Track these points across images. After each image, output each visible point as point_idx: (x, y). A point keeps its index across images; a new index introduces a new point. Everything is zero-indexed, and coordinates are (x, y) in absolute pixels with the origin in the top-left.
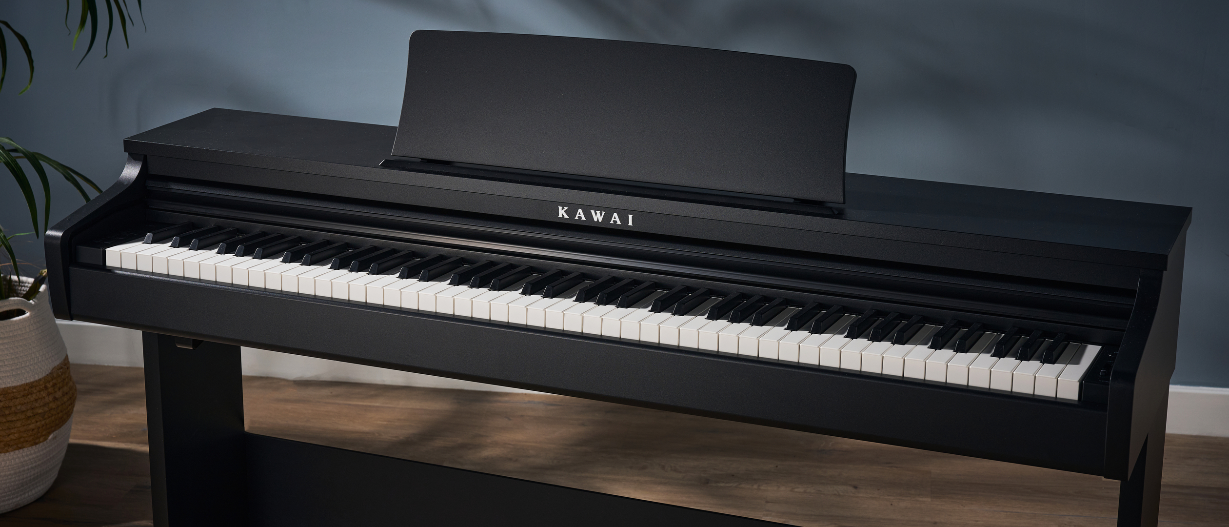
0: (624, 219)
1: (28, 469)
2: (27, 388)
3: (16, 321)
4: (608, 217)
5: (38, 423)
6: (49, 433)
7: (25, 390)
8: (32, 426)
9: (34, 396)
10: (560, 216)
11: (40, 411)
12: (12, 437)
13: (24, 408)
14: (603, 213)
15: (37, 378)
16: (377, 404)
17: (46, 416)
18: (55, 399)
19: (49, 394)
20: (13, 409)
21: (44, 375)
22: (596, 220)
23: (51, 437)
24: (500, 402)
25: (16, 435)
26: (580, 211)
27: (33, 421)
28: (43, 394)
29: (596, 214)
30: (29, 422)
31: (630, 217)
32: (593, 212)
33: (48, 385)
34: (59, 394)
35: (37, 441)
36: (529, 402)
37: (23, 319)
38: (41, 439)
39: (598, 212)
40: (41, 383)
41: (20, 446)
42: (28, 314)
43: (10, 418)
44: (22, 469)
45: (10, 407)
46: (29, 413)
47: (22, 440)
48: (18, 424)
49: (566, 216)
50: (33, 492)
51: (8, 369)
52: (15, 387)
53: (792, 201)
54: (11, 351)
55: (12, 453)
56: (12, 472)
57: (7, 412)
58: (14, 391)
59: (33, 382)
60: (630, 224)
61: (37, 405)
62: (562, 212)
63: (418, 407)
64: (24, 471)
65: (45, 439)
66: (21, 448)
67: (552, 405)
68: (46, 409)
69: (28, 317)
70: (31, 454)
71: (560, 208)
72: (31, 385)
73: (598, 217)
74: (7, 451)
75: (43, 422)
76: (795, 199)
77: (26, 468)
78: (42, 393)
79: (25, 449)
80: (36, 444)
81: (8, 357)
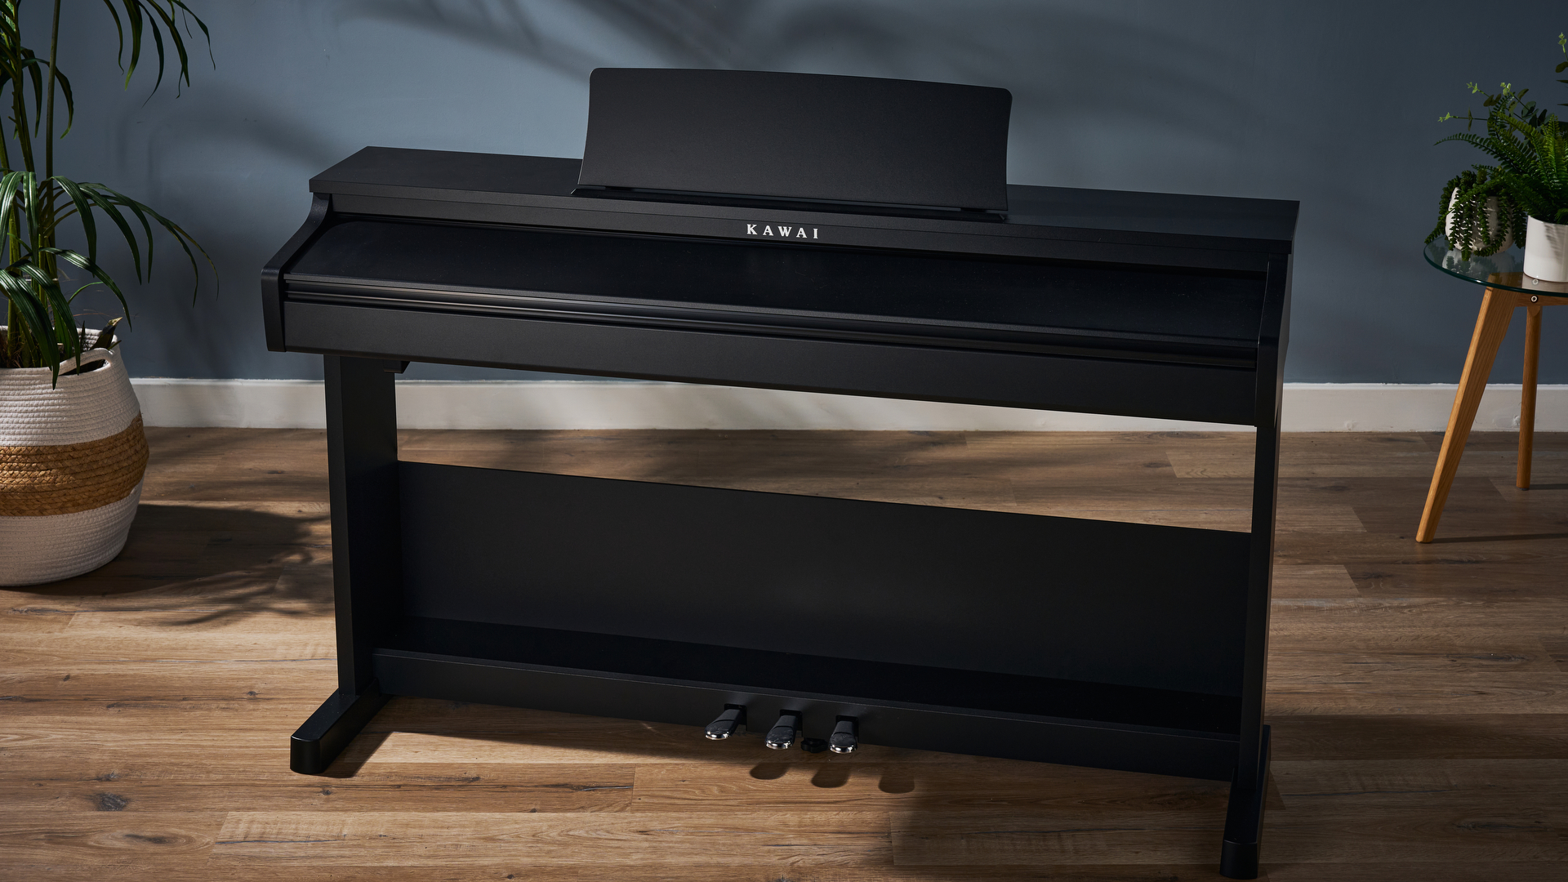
0: (810, 233)
1: (112, 526)
2: (112, 441)
3: (99, 372)
4: (794, 232)
5: (125, 477)
6: (132, 488)
7: (110, 443)
8: (119, 480)
9: (118, 449)
10: (749, 233)
11: (125, 464)
12: (101, 492)
13: (110, 462)
14: (790, 228)
15: (120, 431)
16: (426, 449)
17: (131, 470)
18: (136, 452)
19: (131, 447)
20: (100, 463)
21: (126, 427)
22: (783, 235)
23: (133, 491)
24: (554, 439)
25: (104, 490)
26: (768, 227)
27: (120, 475)
28: (126, 447)
29: (783, 229)
30: (116, 476)
31: (816, 230)
32: (780, 228)
33: (130, 438)
34: (138, 447)
35: (122, 496)
36: (585, 438)
37: (102, 371)
38: (125, 494)
39: (785, 228)
40: (124, 435)
41: (107, 501)
42: (107, 365)
43: (99, 473)
44: (107, 525)
45: (97, 461)
46: (116, 467)
47: (109, 494)
48: (107, 478)
49: (754, 233)
50: (113, 550)
51: (93, 422)
52: (100, 441)
53: (959, 210)
54: (96, 403)
55: (100, 509)
56: (98, 529)
57: (95, 467)
58: (101, 444)
59: (117, 435)
60: (816, 237)
61: (122, 458)
62: (750, 230)
63: (471, 449)
64: (108, 527)
65: (128, 494)
66: (107, 504)
67: (610, 439)
68: (130, 462)
69: (109, 368)
70: (116, 510)
71: (749, 226)
72: (115, 438)
73: (785, 232)
74: (96, 507)
75: (128, 476)
76: (962, 208)
77: (110, 524)
78: (125, 445)
79: (111, 504)
80: (121, 499)
81: (93, 410)
